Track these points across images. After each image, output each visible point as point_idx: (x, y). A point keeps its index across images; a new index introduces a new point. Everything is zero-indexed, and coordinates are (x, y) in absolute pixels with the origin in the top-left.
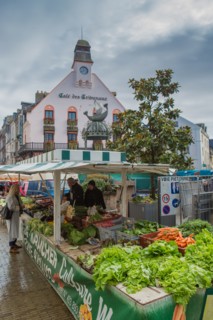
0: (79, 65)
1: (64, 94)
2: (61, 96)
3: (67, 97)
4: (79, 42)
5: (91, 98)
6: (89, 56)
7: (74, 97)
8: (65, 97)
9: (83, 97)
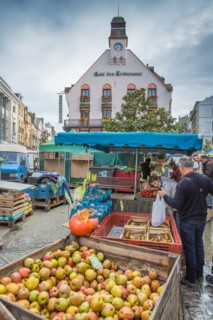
0: (114, 42)
1: (100, 72)
2: (96, 74)
3: (102, 75)
4: (115, 19)
5: (125, 74)
6: (124, 31)
7: (109, 74)
8: (100, 75)
9: (118, 74)
